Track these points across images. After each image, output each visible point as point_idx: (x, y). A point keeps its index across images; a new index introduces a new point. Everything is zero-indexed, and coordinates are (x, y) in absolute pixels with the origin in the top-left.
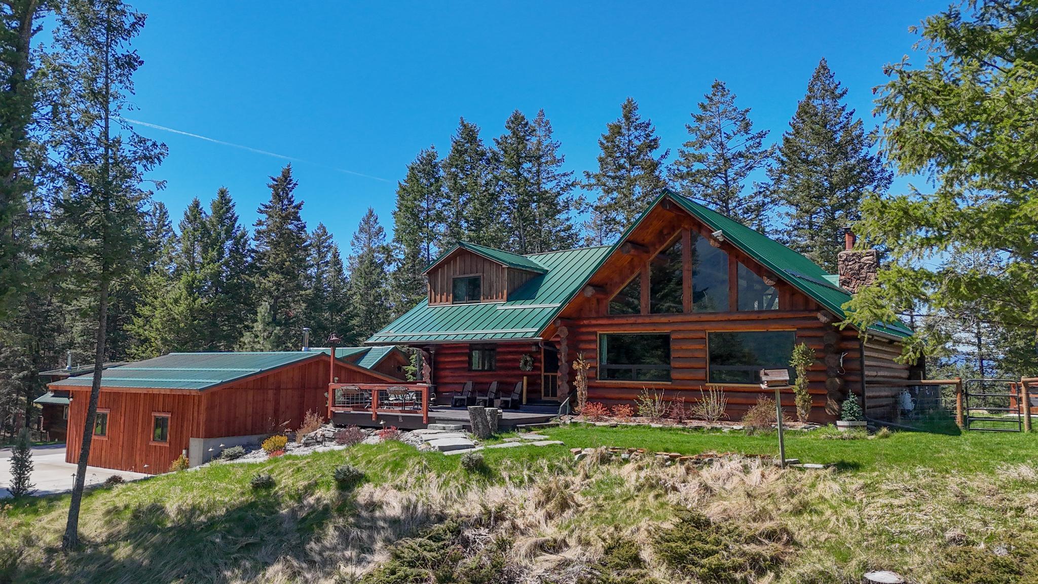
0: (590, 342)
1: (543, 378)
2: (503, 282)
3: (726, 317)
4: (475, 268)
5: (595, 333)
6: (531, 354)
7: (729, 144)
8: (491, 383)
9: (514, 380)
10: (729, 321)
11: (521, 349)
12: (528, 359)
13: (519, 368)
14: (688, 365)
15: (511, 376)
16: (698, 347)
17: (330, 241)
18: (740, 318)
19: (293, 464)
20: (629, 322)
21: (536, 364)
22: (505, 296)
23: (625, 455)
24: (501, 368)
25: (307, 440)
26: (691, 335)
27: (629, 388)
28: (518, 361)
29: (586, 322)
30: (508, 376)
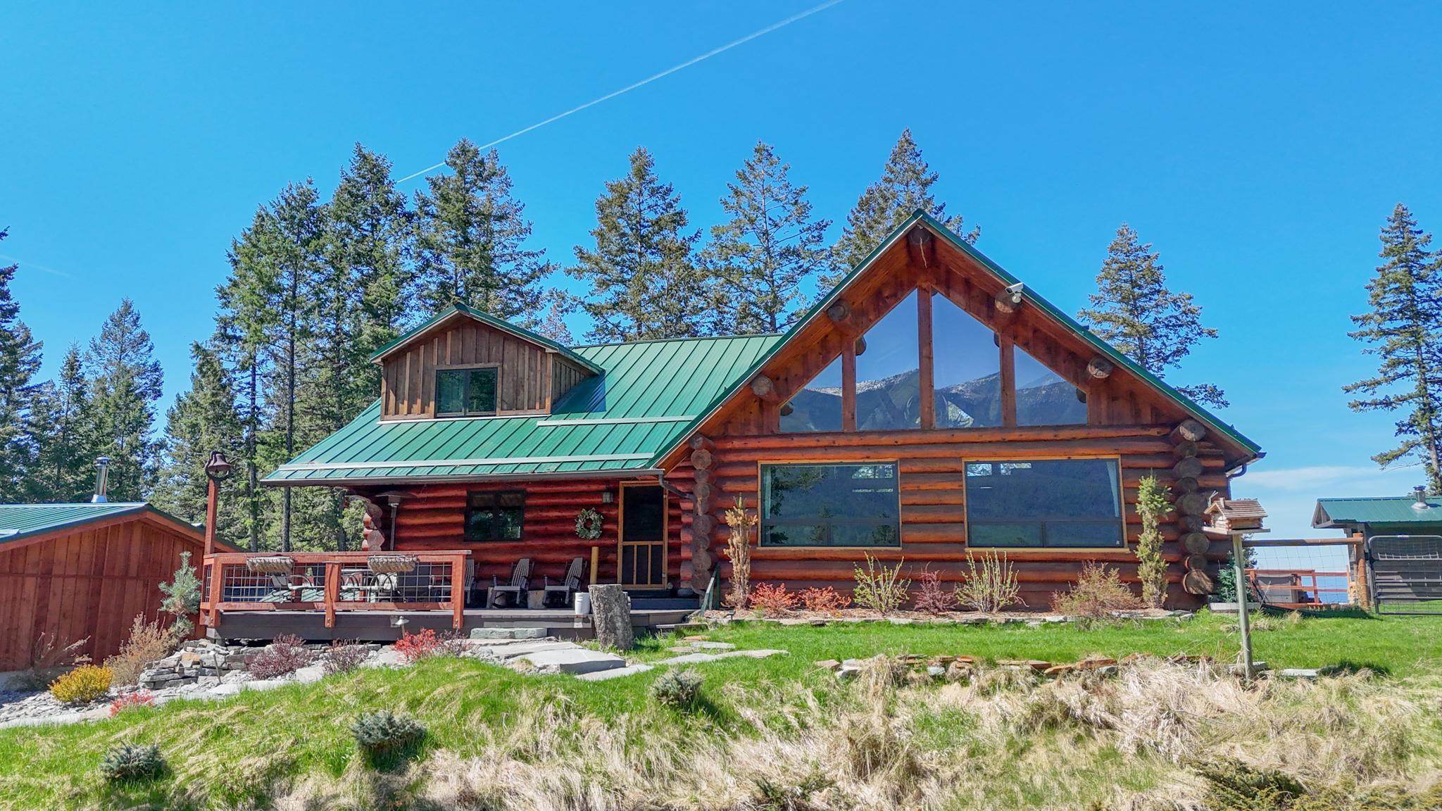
0: (744, 478)
1: (620, 551)
2: (545, 378)
3: (998, 437)
4: (484, 352)
5: (755, 463)
6: (598, 508)
7: (776, 235)
8: (516, 563)
9: (564, 557)
10: (1004, 442)
11: (578, 500)
12: (593, 516)
13: (573, 535)
14: (930, 517)
15: (562, 549)
16: (948, 486)
17: (37, 353)
18: (1024, 437)
19: (200, 720)
20: (820, 444)
21: (606, 527)
22: (548, 403)
23: (934, 670)
24: (535, 535)
25: (159, 673)
26: (937, 466)
27: (823, 559)
28: (573, 521)
29: (737, 444)
30: (550, 549)
